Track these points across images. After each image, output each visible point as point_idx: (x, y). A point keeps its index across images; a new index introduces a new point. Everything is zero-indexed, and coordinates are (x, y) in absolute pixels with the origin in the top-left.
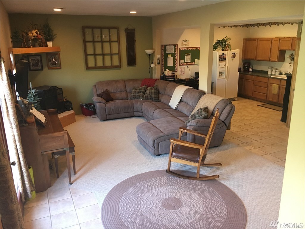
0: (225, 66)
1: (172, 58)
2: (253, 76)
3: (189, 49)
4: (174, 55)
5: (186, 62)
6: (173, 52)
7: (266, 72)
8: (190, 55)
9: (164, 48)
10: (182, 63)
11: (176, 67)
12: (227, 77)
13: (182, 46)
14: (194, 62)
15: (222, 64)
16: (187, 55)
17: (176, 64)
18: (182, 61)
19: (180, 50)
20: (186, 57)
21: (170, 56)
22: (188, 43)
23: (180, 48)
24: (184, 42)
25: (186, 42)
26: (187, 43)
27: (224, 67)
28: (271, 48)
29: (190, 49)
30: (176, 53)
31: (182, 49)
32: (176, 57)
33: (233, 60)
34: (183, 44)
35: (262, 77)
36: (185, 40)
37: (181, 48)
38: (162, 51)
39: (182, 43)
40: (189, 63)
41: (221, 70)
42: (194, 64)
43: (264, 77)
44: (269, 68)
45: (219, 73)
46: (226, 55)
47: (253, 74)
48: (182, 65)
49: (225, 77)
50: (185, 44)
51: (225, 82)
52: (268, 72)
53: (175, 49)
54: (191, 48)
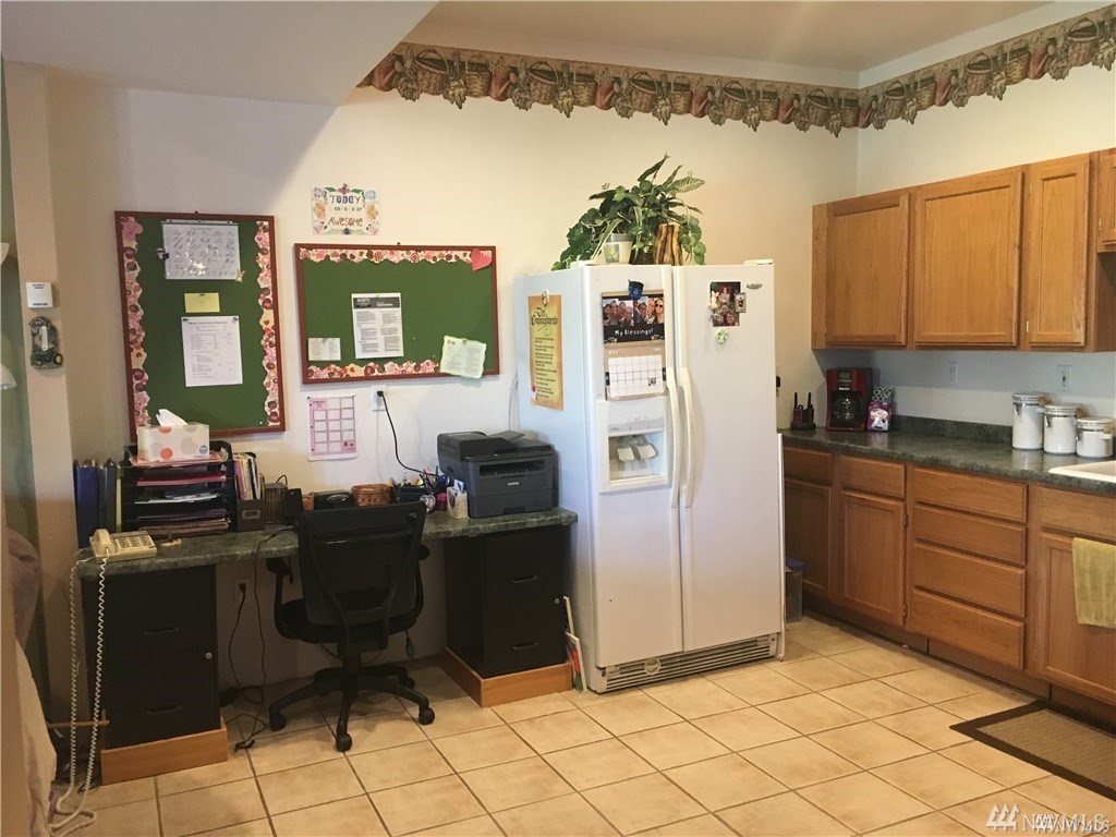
0: (659, 387)
1: (231, 326)
2: (901, 467)
3: (386, 255)
4: (242, 300)
5: (359, 355)
6: (233, 272)
7: (998, 438)
8: (394, 302)
9: (138, 238)
10: (323, 365)
11: (273, 397)
12: (688, 474)
13: (317, 230)
14: (438, 360)
15: (633, 366)
16: (372, 304)
17: (272, 374)
18: (327, 349)
19: (302, 266)
20: (362, 318)
21: (212, 301)
22: (372, 213)
23: (298, 247)
24: (331, 205)
25: (350, 200)
26: (363, 214)
27: (652, 389)
28: (1020, 247)
29: (397, 257)
30: (264, 281)
31: (314, 256)
32: (268, 315)
33: (722, 342)
34: (330, 213)
35: (968, 471)
36: (344, 190)
37: (310, 247)
38: (121, 261)
39: (320, 210)
40: (390, 368)
41: (628, 419)
42: (437, 374)
43: (986, 473)
44: (1018, 406)
45: (617, 443)
46: (661, 296)
47: (900, 450)
48: (330, 381)
49: (664, 474)
50: (342, 214)
51: (671, 514)
52: (1007, 432)
53: (248, 251)
54: (399, 247)
